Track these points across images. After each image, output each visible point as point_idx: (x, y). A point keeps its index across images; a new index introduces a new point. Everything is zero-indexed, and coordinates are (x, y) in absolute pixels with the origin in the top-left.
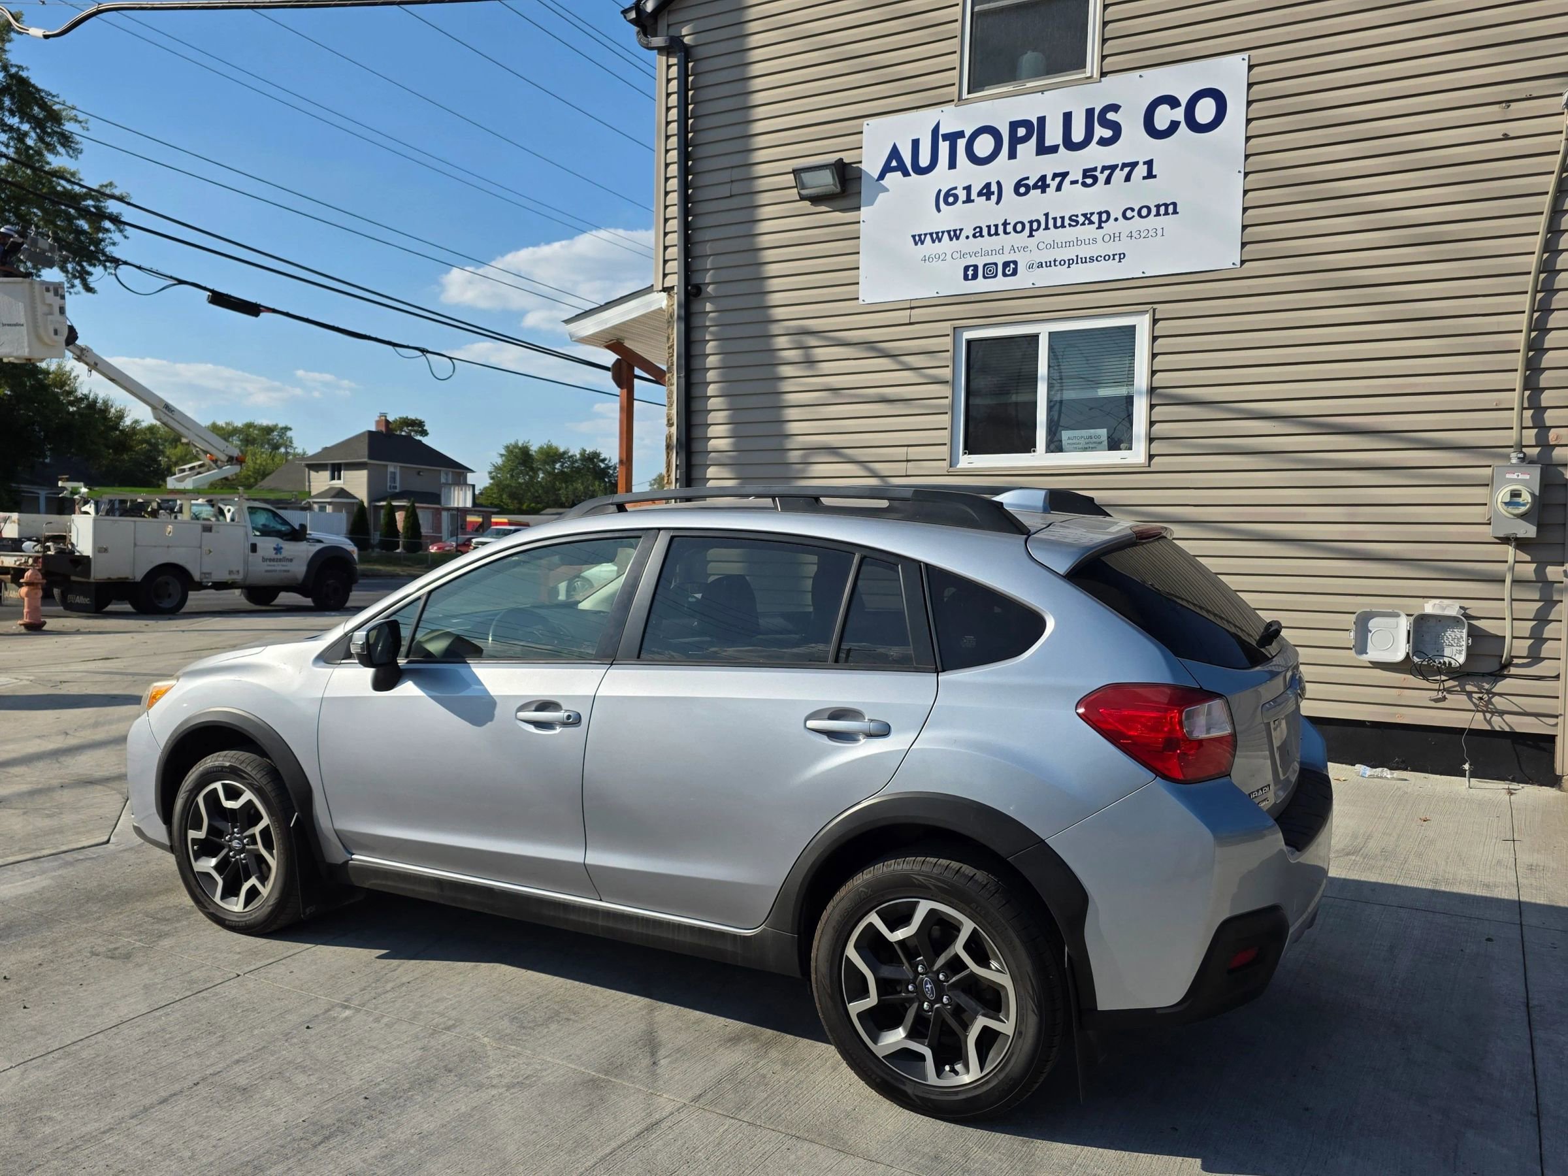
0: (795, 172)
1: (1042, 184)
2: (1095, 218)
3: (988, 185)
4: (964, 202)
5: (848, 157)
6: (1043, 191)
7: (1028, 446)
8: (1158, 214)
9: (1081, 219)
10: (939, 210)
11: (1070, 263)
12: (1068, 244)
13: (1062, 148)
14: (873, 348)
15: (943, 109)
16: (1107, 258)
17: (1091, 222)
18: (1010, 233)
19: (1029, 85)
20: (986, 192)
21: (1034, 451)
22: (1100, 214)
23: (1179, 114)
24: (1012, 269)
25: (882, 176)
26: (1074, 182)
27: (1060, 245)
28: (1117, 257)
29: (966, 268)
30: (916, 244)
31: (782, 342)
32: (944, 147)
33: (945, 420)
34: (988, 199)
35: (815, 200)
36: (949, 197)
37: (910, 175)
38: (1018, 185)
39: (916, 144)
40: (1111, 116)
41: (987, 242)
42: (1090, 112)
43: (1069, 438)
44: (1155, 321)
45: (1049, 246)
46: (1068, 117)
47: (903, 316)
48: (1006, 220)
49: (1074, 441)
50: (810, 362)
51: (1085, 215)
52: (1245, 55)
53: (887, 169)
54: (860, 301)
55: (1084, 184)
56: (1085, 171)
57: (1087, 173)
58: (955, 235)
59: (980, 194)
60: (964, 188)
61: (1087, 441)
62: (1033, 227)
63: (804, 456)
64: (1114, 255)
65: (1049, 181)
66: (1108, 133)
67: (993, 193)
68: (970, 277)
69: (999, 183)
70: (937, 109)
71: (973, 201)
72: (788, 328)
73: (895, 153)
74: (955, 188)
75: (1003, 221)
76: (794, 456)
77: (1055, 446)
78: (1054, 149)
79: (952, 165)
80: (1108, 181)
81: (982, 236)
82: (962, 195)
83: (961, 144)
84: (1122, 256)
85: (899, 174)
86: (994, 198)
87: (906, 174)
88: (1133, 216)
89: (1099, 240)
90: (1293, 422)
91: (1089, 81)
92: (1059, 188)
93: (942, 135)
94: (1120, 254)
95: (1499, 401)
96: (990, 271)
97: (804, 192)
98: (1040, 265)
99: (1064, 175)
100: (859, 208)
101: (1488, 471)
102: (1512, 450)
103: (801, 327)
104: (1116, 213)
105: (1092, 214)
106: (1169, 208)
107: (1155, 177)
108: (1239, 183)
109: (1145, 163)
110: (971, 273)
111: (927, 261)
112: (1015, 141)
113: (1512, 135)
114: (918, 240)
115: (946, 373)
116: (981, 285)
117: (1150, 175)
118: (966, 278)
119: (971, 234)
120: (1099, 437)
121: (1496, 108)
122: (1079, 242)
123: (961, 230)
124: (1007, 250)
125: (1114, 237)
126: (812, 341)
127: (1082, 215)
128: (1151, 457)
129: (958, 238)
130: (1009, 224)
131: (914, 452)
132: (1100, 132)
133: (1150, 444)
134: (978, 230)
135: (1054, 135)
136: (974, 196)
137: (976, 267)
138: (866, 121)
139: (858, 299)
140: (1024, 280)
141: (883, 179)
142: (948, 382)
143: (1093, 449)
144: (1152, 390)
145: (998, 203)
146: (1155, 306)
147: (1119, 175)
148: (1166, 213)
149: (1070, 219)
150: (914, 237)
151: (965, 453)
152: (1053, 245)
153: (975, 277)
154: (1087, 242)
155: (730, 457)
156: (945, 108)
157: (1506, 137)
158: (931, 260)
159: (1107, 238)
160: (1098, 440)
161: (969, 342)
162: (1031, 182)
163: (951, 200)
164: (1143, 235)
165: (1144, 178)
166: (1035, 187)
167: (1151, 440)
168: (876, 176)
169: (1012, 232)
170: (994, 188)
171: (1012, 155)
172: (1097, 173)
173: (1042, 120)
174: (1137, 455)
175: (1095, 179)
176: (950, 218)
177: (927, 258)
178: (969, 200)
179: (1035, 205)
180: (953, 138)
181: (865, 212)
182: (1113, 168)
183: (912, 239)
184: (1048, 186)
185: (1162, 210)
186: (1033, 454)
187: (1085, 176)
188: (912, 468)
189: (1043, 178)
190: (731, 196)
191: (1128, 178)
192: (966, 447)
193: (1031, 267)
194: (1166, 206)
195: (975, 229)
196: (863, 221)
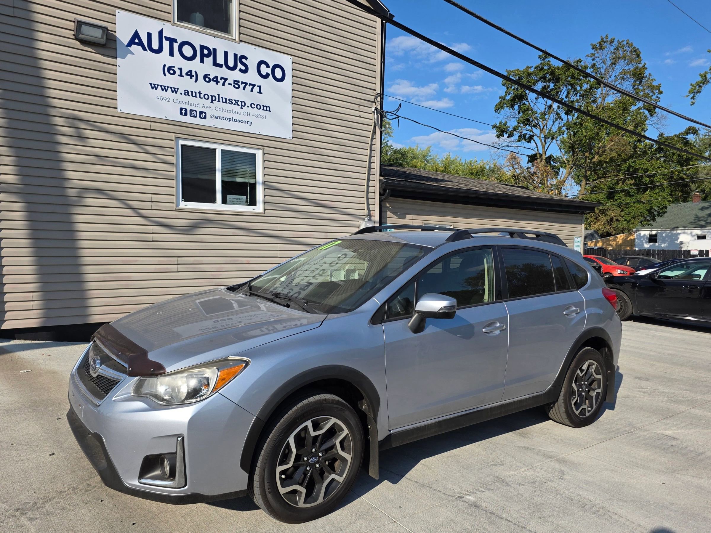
0: (80, 24)
1: (216, 80)
2: (239, 103)
3: (191, 71)
4: (179, 75)
5: (110, 26)
6: (217, 84)
7: (213, 200)
8: (263, 110)
9: (234, 102)
10: (165, 75)
11: (230, 120)
12: (228, 111)
13: (224, 66)
14: (125, 137)
15: (164, 23)
16: (245, 122)
17: (238, 105)
18: (202, 98)
19: (208, 31)
20: (190, 74)
21: (216, 203)
22: (242, 102)
23: (269, 71)
24: (203, 115)
25: (130, 44)
26: (230, 84)
27: (225, 111)
28: (249, 123)
29: (181, 109)
30: (153, 88)
31: (59, 121)
32: (166, 44)
33: (173, 183)
34: (191, 78)
35: (84, 42)
36: (170, 70)
37: (147, 51)
38: (205, 77)
39: (149, 35)
40: (244, 60)
41: (190, 99)
42: (235, 55)
43: (230, 198)
44: (264, 154)
45: (220, 110)
46: (226, 54)
47: (147, 125)
48: (200, 91)
49: (232, 200)
50: (82, 138)
51: (235, 101)
52: (291, 57)
53: (131, 42)
54: (118, 110)
55: (234, 86)
56: (235, 81)
57: (236, 82)
58: (175, 90)
59: (187, 74)
60: (179, 69)
61: (237, 200)
62: (213, 99)
63: (78, 192)
64: (248, 122)
65: (219, 79)
66: (243, 68)
67: (193, 76)
68: (183, 114)
69: (196, 72)
70: (162, 22)
71: (183, 76)
72: (64, 113)
73: (136, 35)
74: (174, 67)
75: (199, 91)
76: (71, 192)
77: (224, 202)
78: (220, 66)
79: (171, 54)
80: (244, 89)
81: (188, 95)
82: (178, 72)
83: (176, 46)
84: (251, 123)
85: (140, 47)
86: (194, 78)
87: (144, 49)
88: (254, 108)
89: (242, 113)
90: (308, 201)
91: (233, 41)
92: (223, 84)
93: (165, 37)
94: (250, 122)
95: (360, 201)
96: (193, 113)
97: (81, 36)
98: (217, 118)
99: (226, 79)
100: (116, 58)
101: (358, 223)
102: (365, 217)
103: (74, 114)
104: (248, 104)
105: (238, 101)
106: (267, 108)
107: (262, 93)
108: (290, 107)
109: (258, 86)
110: (183, 112)
111: (159, 99)
112: (203, 56)
113: (361, 116)
114: (154, 87)
115: (172, 159)
116: (187, 119)
117: (260, 92)
118: (181, 114)
119: (183, 92)
120: (242, 199)
121: (357, 106)
122: (233, 112)
123: (178, 89)
124: (201, 106)
125: (248, 114)
126: (82, 125)
127: (234, 100)
128: (265, 210)
129: (176, 92)
130: (202, 94)
131: (155, 198)
132: (240, 66)
133: (264, 204)
134: (186, 92)
135: (220, 60)
136: (184, 74)
137: (186, 110)
138: (117, 10)
139: (117, 108)
140: (209, 122)
141: (130, 47)
142: (174, 164)
143: (239, 204)
144: (264, 183)
145: (196, 81)
146: (264, 148)
147: (248, 88)
148: (267, 110)
149: (229, 100)
150: (151, 84)
151: (183, 201)
152: (222, 110)
153: (186, 114)
154: (237, 113)
155: (17, 188)
156: (165, 23)
157: (360, 117)
158: (161, 99)
159: (245, 114)
160: (242, 201)
161: (182, 146)
162: (211, 77)
163: (172, 72)
164: (259, 116)
165: (258, 93)
166: (213, 80)
167: (265, 203)
168: (126, 42)
169: (203, 98)
170: (194, 74)
171: (202, 61)
172: (240, 84)
173: (215, 50)
174: (259, 208)
175: (239, 87)
176: (170, 80)
177: (159, 98)
178: (181, 75)
179: (212, 88)
180: (172, 41)
181: (119, 61)
182: (246, 84)
183: (150, 85)
184: (219, 82)
185: (265, 108)
186: (215, 204)
187: (234, 83)
188: (154, 206)
189: (216, 77)
191: (252, 90)
192: (183, 198)
193: (212, 117)
194: (267, 107)
195: (185, 91)
196: (119, 66)
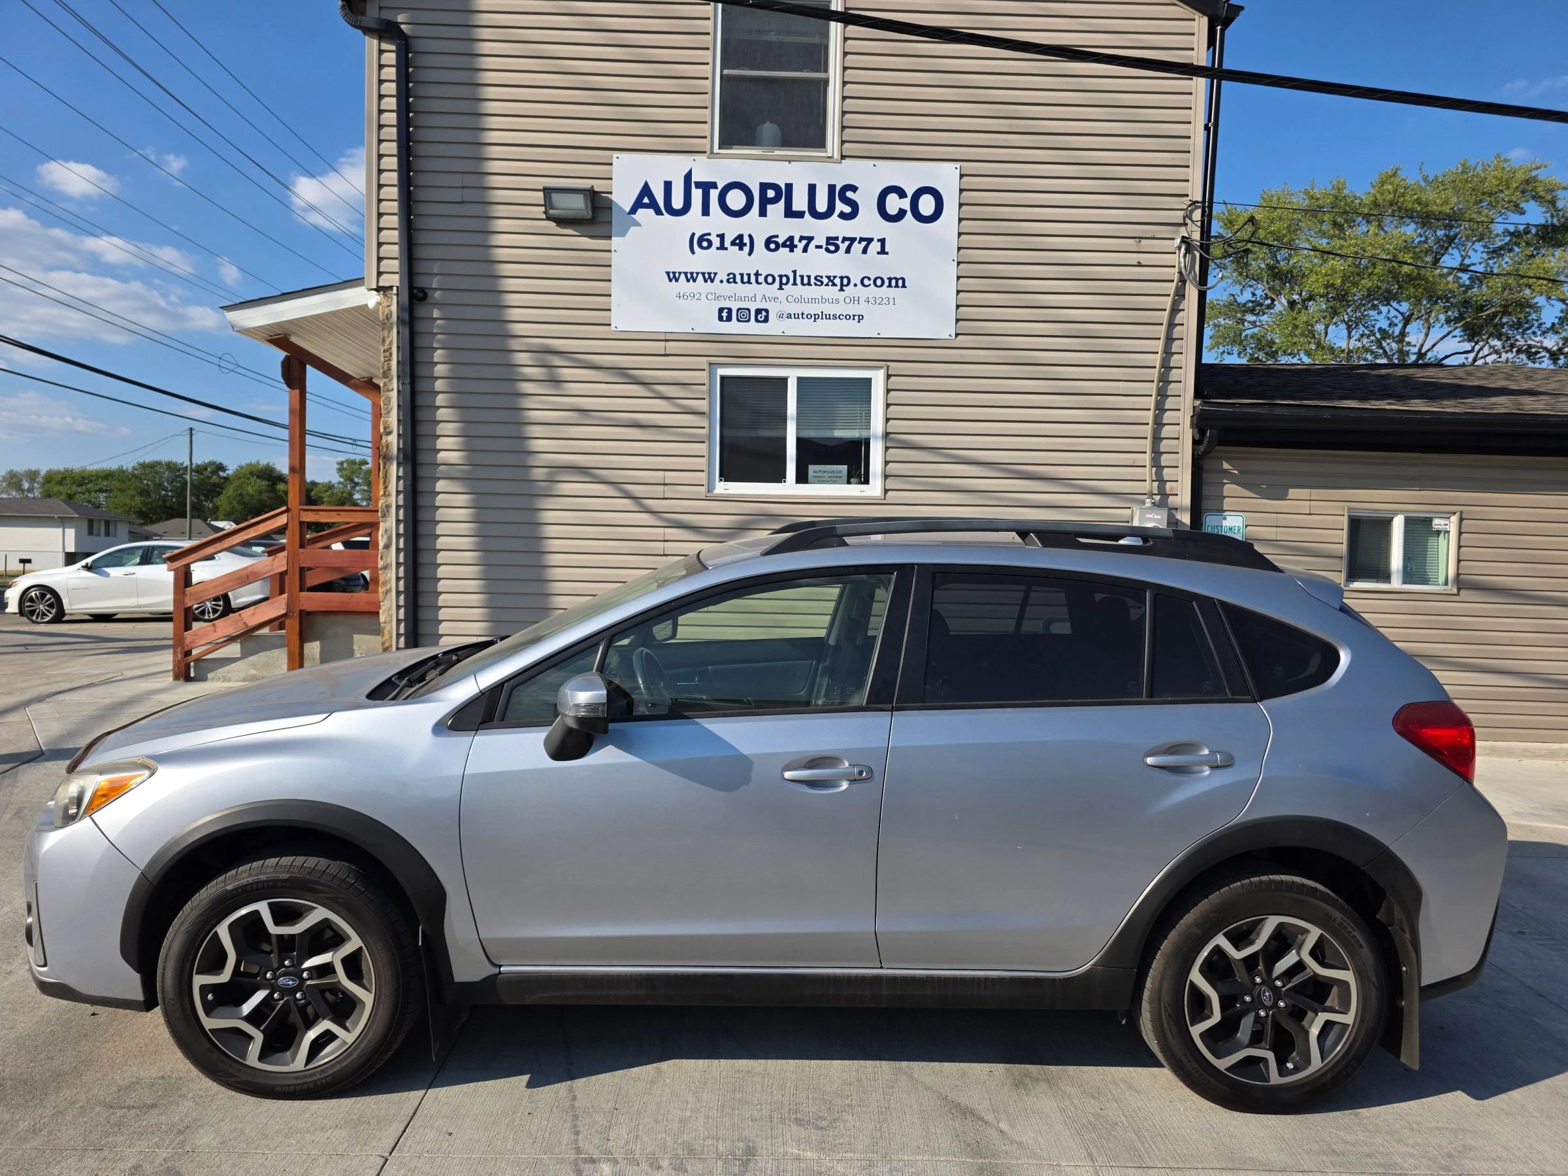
0: (547, 191)
1: (790, 244)
2: (837, 281)
3: (740, 237)
4: (718, 249)
5: (599, 186)
6: (792, 251)
7: (780, 477)
8: (890, 286)
9: (825, 281)
10: (693, 252)
11: (816, 317)
12: (814, 300)
13: (807, 215)
14: (624, 374)
15: (695, 158)
16: (848, 317)
17: (834, 285)
18: (761, 283)
19: (777, 153)
20: (739, 242)
21: (785, 482)
22: (842, 278)
23: (906, 204)
24: (762, 315)
25: (633, 210)
26: (818, 247)
27: (806, 301)
28: (856, 318)
29: (721, 310)
30: (670, 280)
31: (522, 358)
32: (697, 194)
33: (702, 448)
34: (741, 249)
35: (561, 221)
36: (703, 241)
37: (663, 214)
38: (768, 242)
39: (668, 186)
40: (849, 194)
41: (739, 288)
42: (832, 188)
43: (814, 472)
44: (889, 376)
45: (797, 300)
46: (812, 189)
47: (659, 347)
48: (758, 271)
49: (819, 474)
50: (556, 382)
51: (828, 277)
52: (958, 165)
53: (638, 205)
54: (613, 328)
55: (827, 250)
56: (828, 239)
57: (830, 240)
58: (710, 277)
59: (733, 243)
60: (718, 236)
61: (830, 475)
62: (783, 281)
63: (550, 474)
64: (854, 316)
65: (796, 242)
66: (847, 209)
67: (745, 245)
68: (725, 319)
69: (750, 237)
70: (690, 157)
71: (726, 249)
72: (528, 344)
73: (646, 190)
74: (709, 234)
75: (755, 272)
76: (538, 473)
77: (802, 478)
78: (800, 215)
79: (706, 211)
80: (848, 251)
81: (735, 282)
82: (716, 242)
83: (714, 194)
84: (861, 318)
85: (651, 211)
86: (747, 249)
87: (658, 212)
88: (870, 285)
89: (841, 301)
90: (993, 468)
91: (830, 160)
92: (805, 250)
93: (695, 182)
94: (859, 316)
95: (1135, 460)
96: (744, 315)
97: (551, 212)
98: (789, 316)
99: (810, 239)
100: (610, 238)
101: (1128, 512)
102: (1146, 496)
103: (546, 346)
104: (856, 279)
105: (835, 277)
106: (898, 282)
107: (887, 253)
108: (953, 271)
109: (879, 240)
110: (725, 315)
111: (682, 298)
112: (765, 202)
113: (1143, 264)
114: (673, 277)
115: (703, 405)
116: (734, 327)
117: (883, 251)
118: (721, 318)
119: (725, 278)
120: (841, 472)
121: (1132, 241)
122: (824, 300)
123: (715, 274)
124: (759, 298)
125: (855, 300)
126: (557, 361)
127: (826, 277)
128: (886, 491)
129: (712, 281)
130: (761, 275)
131: (670, 477)
132: (840, 207)
133: (885, 480)
134: (731, 276)
135: (800, 202)
136: (727, 244)
137: (730, 311)
138: (615, 154)
139: (610, 325)
140: (774, 327)
141: (635, 213)
142: (704, 413)
143: (834, 482)
144: (886, 435)
145: (750, 253)
146: (888, 363)
147: (857, 247)
148: (897, 286)
149: (816, 278)
150: (668, 273)
151: (721, 480)
152: (799, 300)
153: (729, 319)
154: (831, 301)
155: (463, 471)
156: (697, 157)
157: (1139, 265)
158: (685, 297)
159: (848, 300)
160: (840, 475)
161: (723, 378)
162: (780, 240)
163: (705, 244)
164: (878, 302)
165: (878, 253)
166: (784, 245)
167: (886, 477)
168: (628, 209)
169: (764, 282)
170: (746, 240)
171: (763, 213)
172: (839, 242)
173: (789, 187)
174: (874, 488)
175: (837, 248)
176: (704, 260)
177: (681, 295)
178: (722, 247)
179: (782, 262)
180: (706, 187)
181: (616, 242)
182: (852, 240)
183: (666, 275)
184: (796, 246)
185: (893, 282)
186: (783, 484)
187: (828, 243)
188: (669, 491)
189: (791, 239)
190: (462, 202)
191: (865, 251)
192: (721, 475)
193: (781, 316)
194: (897, 280)
195: (728, 275)
196: (615, 251)
